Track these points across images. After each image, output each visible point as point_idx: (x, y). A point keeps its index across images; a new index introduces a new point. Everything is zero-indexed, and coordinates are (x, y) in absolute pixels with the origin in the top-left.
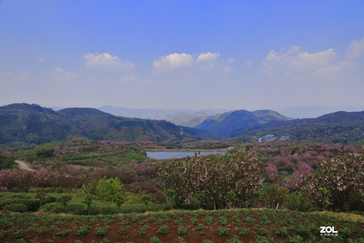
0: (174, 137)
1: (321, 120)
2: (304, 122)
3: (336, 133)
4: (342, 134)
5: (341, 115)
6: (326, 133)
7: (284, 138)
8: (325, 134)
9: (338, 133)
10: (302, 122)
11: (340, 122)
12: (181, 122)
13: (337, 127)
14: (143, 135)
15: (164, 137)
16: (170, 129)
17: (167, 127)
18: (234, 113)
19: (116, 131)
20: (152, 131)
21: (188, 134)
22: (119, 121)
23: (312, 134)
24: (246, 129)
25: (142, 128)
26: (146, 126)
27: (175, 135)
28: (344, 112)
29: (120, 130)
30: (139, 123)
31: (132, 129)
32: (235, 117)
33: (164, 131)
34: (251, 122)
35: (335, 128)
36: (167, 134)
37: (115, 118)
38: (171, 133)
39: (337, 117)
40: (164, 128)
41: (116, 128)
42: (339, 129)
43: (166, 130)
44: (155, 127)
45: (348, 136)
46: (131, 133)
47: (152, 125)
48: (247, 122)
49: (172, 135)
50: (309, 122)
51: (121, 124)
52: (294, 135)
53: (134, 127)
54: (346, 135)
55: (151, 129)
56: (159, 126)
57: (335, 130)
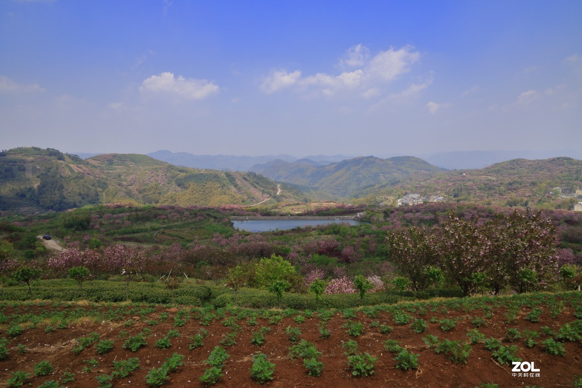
0: (269, 198)
1: (489, 172)
2: (464, 174)
3: (513, 192)
4: (520, 193)
5: (516, 163)
6: (498, 192)
7: (436, 200)
8: (495, 193)
11: (518, 175)
12: (277, 175)
13: (514, 182)
14: (221, 195)
15: (253, 198)
16: (262, 187)
17: (257, 183)
18: (357, 161)
19: (179, 189)
20: (234, 189)
21: (290, 194)
22: (183, 174)
23: (477, 194)
24: (377, 185)
25: (218, 185)
26: (224, 181)
27: (270, 196)
28: (523, 161)
29: (184, 187)
30: (214, 177)
31: (203, 186)
32: (359, 167)
33: (252, 188)
34: (384, 176)
35: (510, 184)
36: (257, 193)
37: (177, 169)
38: (263, 192)
39: (513, 167)
40: (252, 184)
41: (179, 185)
42: (515, 186)
43: (255, 187)
44: (239, 183)
45: (529, 196)
46: (201, 193)
47: (234, 180)
48: (378, 176)
49: (265, 195)
50: (471, 175)
51: (186, 178)
52: (451, 194)
53: (206, 183)
54: (527, 194)
55: (232, 186)
56: (244, 181)
57: (511, 187)
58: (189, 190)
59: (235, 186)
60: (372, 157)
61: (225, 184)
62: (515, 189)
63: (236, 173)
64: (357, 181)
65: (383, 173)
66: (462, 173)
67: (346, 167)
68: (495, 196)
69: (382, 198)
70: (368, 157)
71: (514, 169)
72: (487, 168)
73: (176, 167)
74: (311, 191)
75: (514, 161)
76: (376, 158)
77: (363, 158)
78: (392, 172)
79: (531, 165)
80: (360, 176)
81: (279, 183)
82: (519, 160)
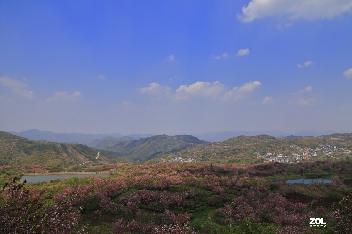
0: (89, 160)
1: (226, 144)
2: (212, 145)
3: (234, 155)
4: (238, 155)
5: (241, 138)
6: (226, 154)
7: (191, 160)
8: (225, 156)
9: (235, 154)
10: (210, 146)
11: (239, 145)
12: (107, 146)
13: (236, 149)
14: (54, 159)
15: (78, 161)
16: (86, 153)
17: (83, 151)
18: (155, 138)
19: (25, 155)
20: (65, 155)
21: (105, 158)
22: (30, 145)
23: (215, 156)
24: (163, 152)
25: (54, 152)
26: (59, 150)
27: (90, 159)
28: (244, 137)
29: (29, 154)
30: (53, 147)
31: (44, 153)
32: (156, 141)
33: (79, 154)
34: (170, 146)
35: (234, 150)
36: (81, 157)
37: (27, 141)
38: (86, 157)
39: (238, 140)
40: (79, 152)
41: (26, 153)
42: (236, 151)
43: (81, 153)
44: (70, 151)
45: (242, 157)
46: (41, 157)
47: (66, 149)
48: (167, 146)
49: (87, 159)
50: (216, 145)
51: (31, 148)
52: (200, 157)
53: (46, 151)
54: (241, 156)
55: (65, 153)
56: (73, 150)
57: (234, 152)
58: (32, 155)
59: (67, 153)
60: (164, 135)
61: (60, 151)
62: (235, 153)
63: (69, 144)
64: (154, 150)
65: (170, 145)
66: (211, 144)
67: (148, 141)
68: (224, 157)
69: (159, 160)
70: (161, 135)
71: (239, 141)
72: (225, 141)
73: (27, 140)
74: (124, 156)
75: (239, 137)
76: (167, 136)
77: (158, 136)
78: (176, 144)
79: (248, 139)
80: (156, 147)
81: (98, 151)
82: (242, 136)
